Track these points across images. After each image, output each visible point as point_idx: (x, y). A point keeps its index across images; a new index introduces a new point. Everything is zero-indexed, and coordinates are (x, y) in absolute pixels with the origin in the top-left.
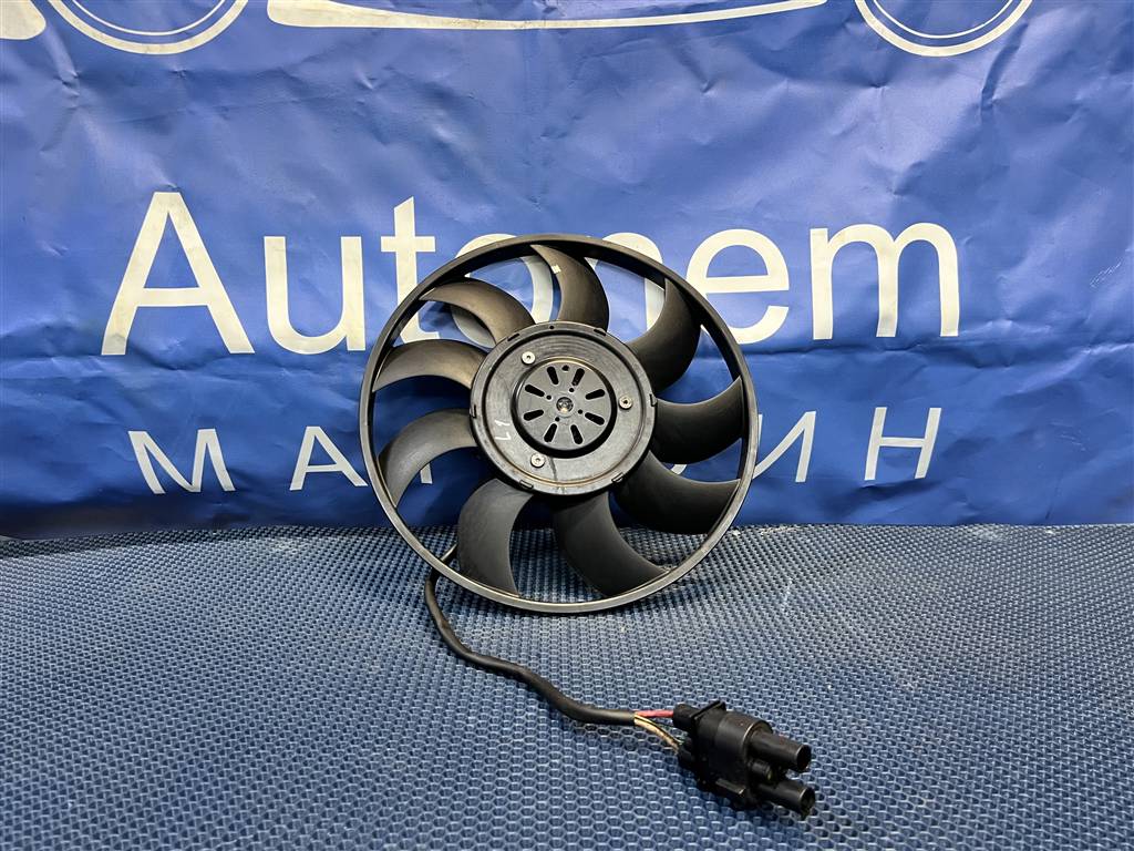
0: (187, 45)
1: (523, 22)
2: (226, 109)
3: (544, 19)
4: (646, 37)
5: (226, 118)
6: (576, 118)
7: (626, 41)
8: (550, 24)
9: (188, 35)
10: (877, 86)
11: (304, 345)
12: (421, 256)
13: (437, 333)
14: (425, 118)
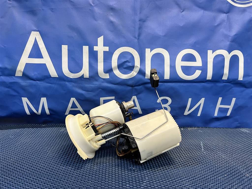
2: (53, 9)
5: (52, 11)
6: (147, 17)
10: (226, 13)
11: (72, 76)
12: (105, 52)
13: (108, 74)
14: (107, 15)
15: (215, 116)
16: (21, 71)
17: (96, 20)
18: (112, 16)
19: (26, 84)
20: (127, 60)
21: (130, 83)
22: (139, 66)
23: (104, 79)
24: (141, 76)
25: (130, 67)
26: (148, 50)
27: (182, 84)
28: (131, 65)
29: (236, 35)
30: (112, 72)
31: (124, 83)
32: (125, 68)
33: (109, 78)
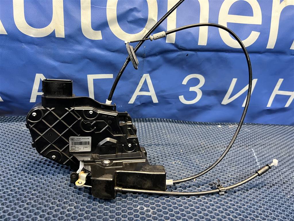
11: (33, 33)
13: (100, 31)
15: (267, 106)
20: (135, 7)
22: (156, 19)
23: (92, 41)
25: (140, 19)
27: (226, 54)
28: (143, 18)
30: (107, 28)
32: (131, 22)
33: (102, 39)
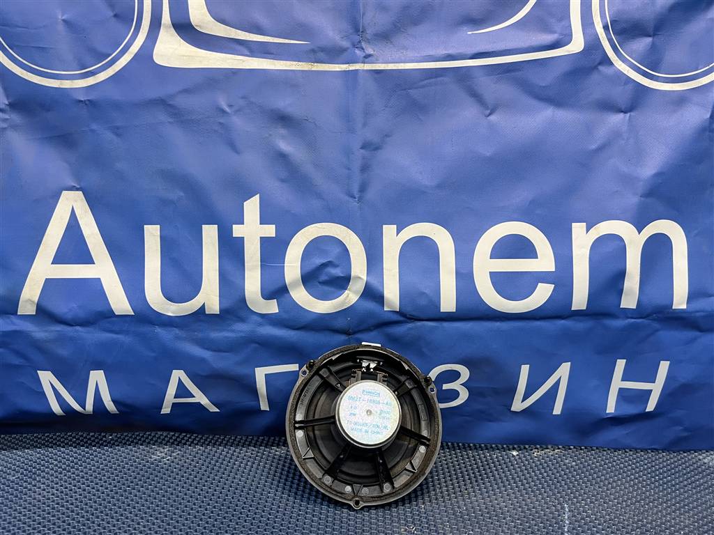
0: (91, 81)
1: (347, 65)
2: (118, 128)
3: (364, 63)
4: (441, 76)
5: (118, 135)
6: (387, 136)
7: (426, 79)
8: (368, 67)
9: (93, 73)
10: (625, 113)
11: (172, 310)
12: (264, 241)
13: (275, 300)
14: (270, 135)
15: (607, 412)
16: (33, 302)
17: (236, 151)
18: (283, 137)
19: (46, 334)
20: (329, 260)
21: (340, 323)
22: (364, 277)
23: (263, 316)
24: (370, 305)
25: (339, 278)
26: (389, 231)
27: (498, 324)
28: (342, 275)
29: (658, 175)
30: (286, 295)
31: (321, 324)
32: (324, 283)
33: (277, 311)
